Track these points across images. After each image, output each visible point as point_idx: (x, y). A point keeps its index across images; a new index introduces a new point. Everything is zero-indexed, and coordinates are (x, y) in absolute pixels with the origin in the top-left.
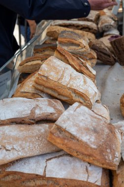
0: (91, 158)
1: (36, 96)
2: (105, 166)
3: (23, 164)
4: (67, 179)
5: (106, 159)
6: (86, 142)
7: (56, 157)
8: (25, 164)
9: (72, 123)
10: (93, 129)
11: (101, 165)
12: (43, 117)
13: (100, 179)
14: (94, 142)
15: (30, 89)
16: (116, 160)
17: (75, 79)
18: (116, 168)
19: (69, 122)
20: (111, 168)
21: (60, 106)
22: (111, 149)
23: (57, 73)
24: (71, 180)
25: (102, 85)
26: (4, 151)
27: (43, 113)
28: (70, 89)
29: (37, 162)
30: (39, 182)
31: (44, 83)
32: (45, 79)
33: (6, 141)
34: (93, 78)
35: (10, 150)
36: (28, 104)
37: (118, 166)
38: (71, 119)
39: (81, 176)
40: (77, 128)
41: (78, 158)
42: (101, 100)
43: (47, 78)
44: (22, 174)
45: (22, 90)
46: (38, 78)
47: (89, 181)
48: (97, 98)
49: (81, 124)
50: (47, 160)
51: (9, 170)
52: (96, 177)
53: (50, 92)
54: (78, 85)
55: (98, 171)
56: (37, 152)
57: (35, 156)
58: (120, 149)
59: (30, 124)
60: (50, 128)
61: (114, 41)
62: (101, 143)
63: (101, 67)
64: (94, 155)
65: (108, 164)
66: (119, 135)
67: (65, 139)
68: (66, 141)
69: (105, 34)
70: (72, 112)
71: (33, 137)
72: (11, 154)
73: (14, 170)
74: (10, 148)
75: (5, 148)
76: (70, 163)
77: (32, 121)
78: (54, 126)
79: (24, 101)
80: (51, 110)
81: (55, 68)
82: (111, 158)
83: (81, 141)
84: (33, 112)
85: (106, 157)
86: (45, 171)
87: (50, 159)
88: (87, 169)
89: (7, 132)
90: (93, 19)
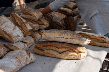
28: (3, 31)
54: (8, 30)
90: (71, 7)
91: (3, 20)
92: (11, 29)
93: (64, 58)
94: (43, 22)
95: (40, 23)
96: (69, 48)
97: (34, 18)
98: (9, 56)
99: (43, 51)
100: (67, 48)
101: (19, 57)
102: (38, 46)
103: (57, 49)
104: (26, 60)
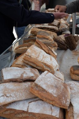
0: (54, 102)
1: (24, 66)
2: (61, 107)
3: (16, 104)
4: (40, 114)
5: (62, 103)
6: (51, 93)
7: (34, 101)
8: (17, 104)
9: (43, 82)
10: (55, 86)
11: (59, 106)
12: (28, 78)
13: (58, 114)
14: (55, 93)
15: (21, 63)
16: (68, 104)
17: (45, 57)
18: (67, 108)
19: (42, 82)
20: (64, 108)
21: (37, 72)
22: (65, 97)
23: (36, 54)
24: (42, 114)
25: (60, 61)
26: (6, 97)
27: (27, 76)
28: (43, 63)
29: (24, 104)
30: (24, 115)
31: (28, 59)
32: (29, 57)
33: (6, 92)
34: (55, 57)
35: (8, 97)
36: (19, 71)
37: (69, 107)
38: (43, 80)
39: (48, 112)
40: (46, 85)
41: (46, 102)
42: (59, 69)
43: (30, 56)
44: (15, 110)
45: (17, 63)
46: (25, 57)
47: (52, 115)
48: (57, 68)
49: (49, 83)
50: (29, 103)
51: (8, 107)
52: (56, 113)
53: (32, 64)
54: (47, 61)
55: (58, 109)
56: (24, 98)
57: (23, 100)
58: (69, 97)
59: (20, 82)
60: (31, 84)
61: (67, 37)
62: (59, 94)
63: (60, 51)
64: (56, 100)
65: (63, 106)
66: (69, 90)
67: (39, 91)
68: (40, 92)
69: (63, 33)
70: (44, 76)
71: (21, 89)
72: (9, 99)
73: (11, 108)
74: (8, 96)
75: (6, 95)
76: (42, 104)
77: (21, 81)
78: (33, 83)
79: (17, 69)
80: (32, 75)
81: (35, 52)
82: (65, 102)
83: (48, 92)
84: (22, 75)
85: (62, 102)
86: (28, 109)
87: (31, 102)
88: (51, 108)
89: (7, 86)
92: (49, 60)
97: (50, 42)
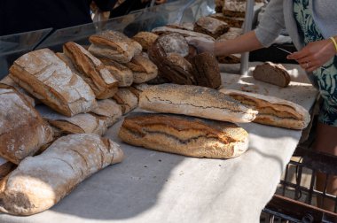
5: (7, 149)
10: (6, 115)
16: (19, 153)
23: (39, 66)
28: (46, 86)
43: (23, 69)
54: (59, 84)
81: (39, 61)
82: (13, 149)
85: (8, 146)
90: (213, 31)
91: (46, 59)
92: (65, 83)
93: (191, 154)
94: (144, 65)
95: (137, 68)
96: (205, 130)
97: (120, 56)
98: (59, 148)
99: (142, 135)
100: (201, 130)
101: (84, 151)
102: (130, 123)
103: (175, 133)
104: (100, 157)
